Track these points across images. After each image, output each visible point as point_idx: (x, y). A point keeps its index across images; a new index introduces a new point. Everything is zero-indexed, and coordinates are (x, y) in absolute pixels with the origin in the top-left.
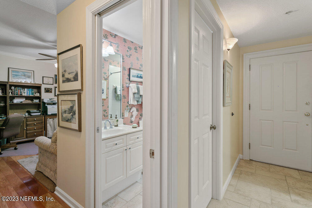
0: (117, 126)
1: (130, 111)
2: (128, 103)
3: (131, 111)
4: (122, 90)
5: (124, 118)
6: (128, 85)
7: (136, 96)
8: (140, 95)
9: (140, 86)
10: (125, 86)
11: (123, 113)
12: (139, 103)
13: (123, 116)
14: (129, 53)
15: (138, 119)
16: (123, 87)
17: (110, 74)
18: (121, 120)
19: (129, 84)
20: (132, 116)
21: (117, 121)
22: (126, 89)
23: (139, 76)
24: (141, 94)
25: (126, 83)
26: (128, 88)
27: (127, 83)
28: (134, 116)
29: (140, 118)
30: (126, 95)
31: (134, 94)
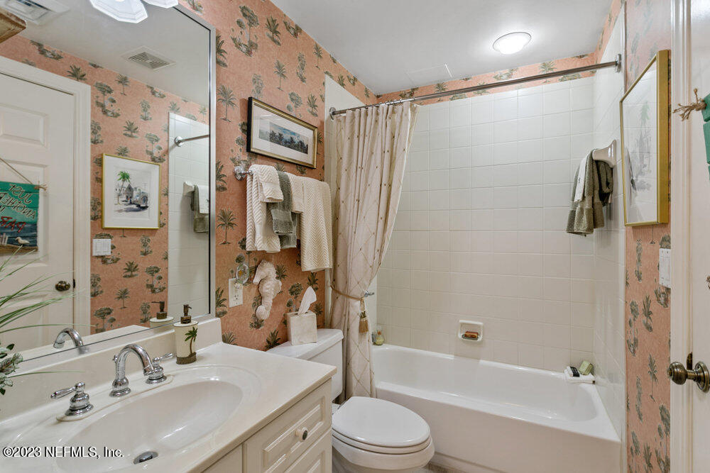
0: (191, 358)
1: (250, 280)
2: (244, 247)
3: (256, 280)
4: (218, 189)
5: (224, 313)
6: (241, 169)
7: (277, 214)
8: (293, 214)
9: (291, 176)
10: (227, 172)
11: (219, 293)
12: (287, 247)
13: (219, 304)
14: (246, 32)
15: (282, 308)
16: (219, 177)
17: (172, 143)
18: (209, 325)
19: (248, 166)
20: (259, 299)
21: (193, 334)
22: (234, 187)
23: (287, 137)
24: (296, 208)
25: (233, 160)
26: (243, 181)
27: (236, 162)
28: (268, 301)
29: (289, 304)
30: (234, 211)
31: (269, 206)
